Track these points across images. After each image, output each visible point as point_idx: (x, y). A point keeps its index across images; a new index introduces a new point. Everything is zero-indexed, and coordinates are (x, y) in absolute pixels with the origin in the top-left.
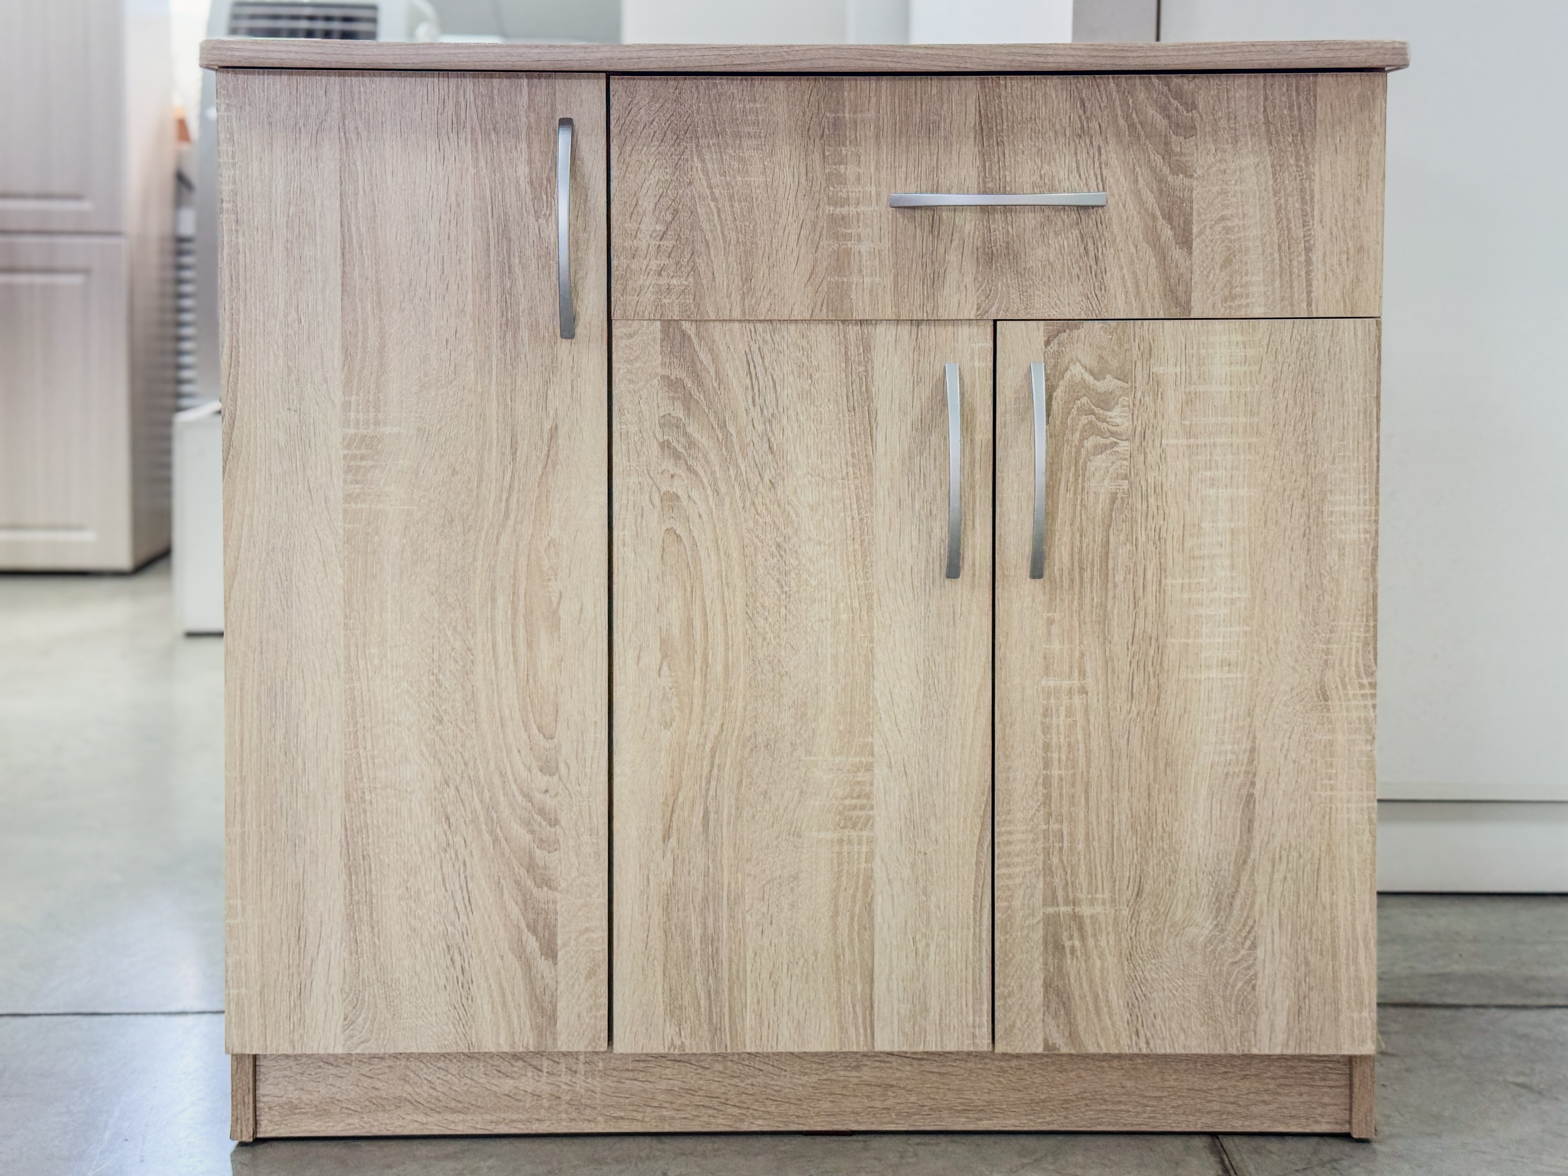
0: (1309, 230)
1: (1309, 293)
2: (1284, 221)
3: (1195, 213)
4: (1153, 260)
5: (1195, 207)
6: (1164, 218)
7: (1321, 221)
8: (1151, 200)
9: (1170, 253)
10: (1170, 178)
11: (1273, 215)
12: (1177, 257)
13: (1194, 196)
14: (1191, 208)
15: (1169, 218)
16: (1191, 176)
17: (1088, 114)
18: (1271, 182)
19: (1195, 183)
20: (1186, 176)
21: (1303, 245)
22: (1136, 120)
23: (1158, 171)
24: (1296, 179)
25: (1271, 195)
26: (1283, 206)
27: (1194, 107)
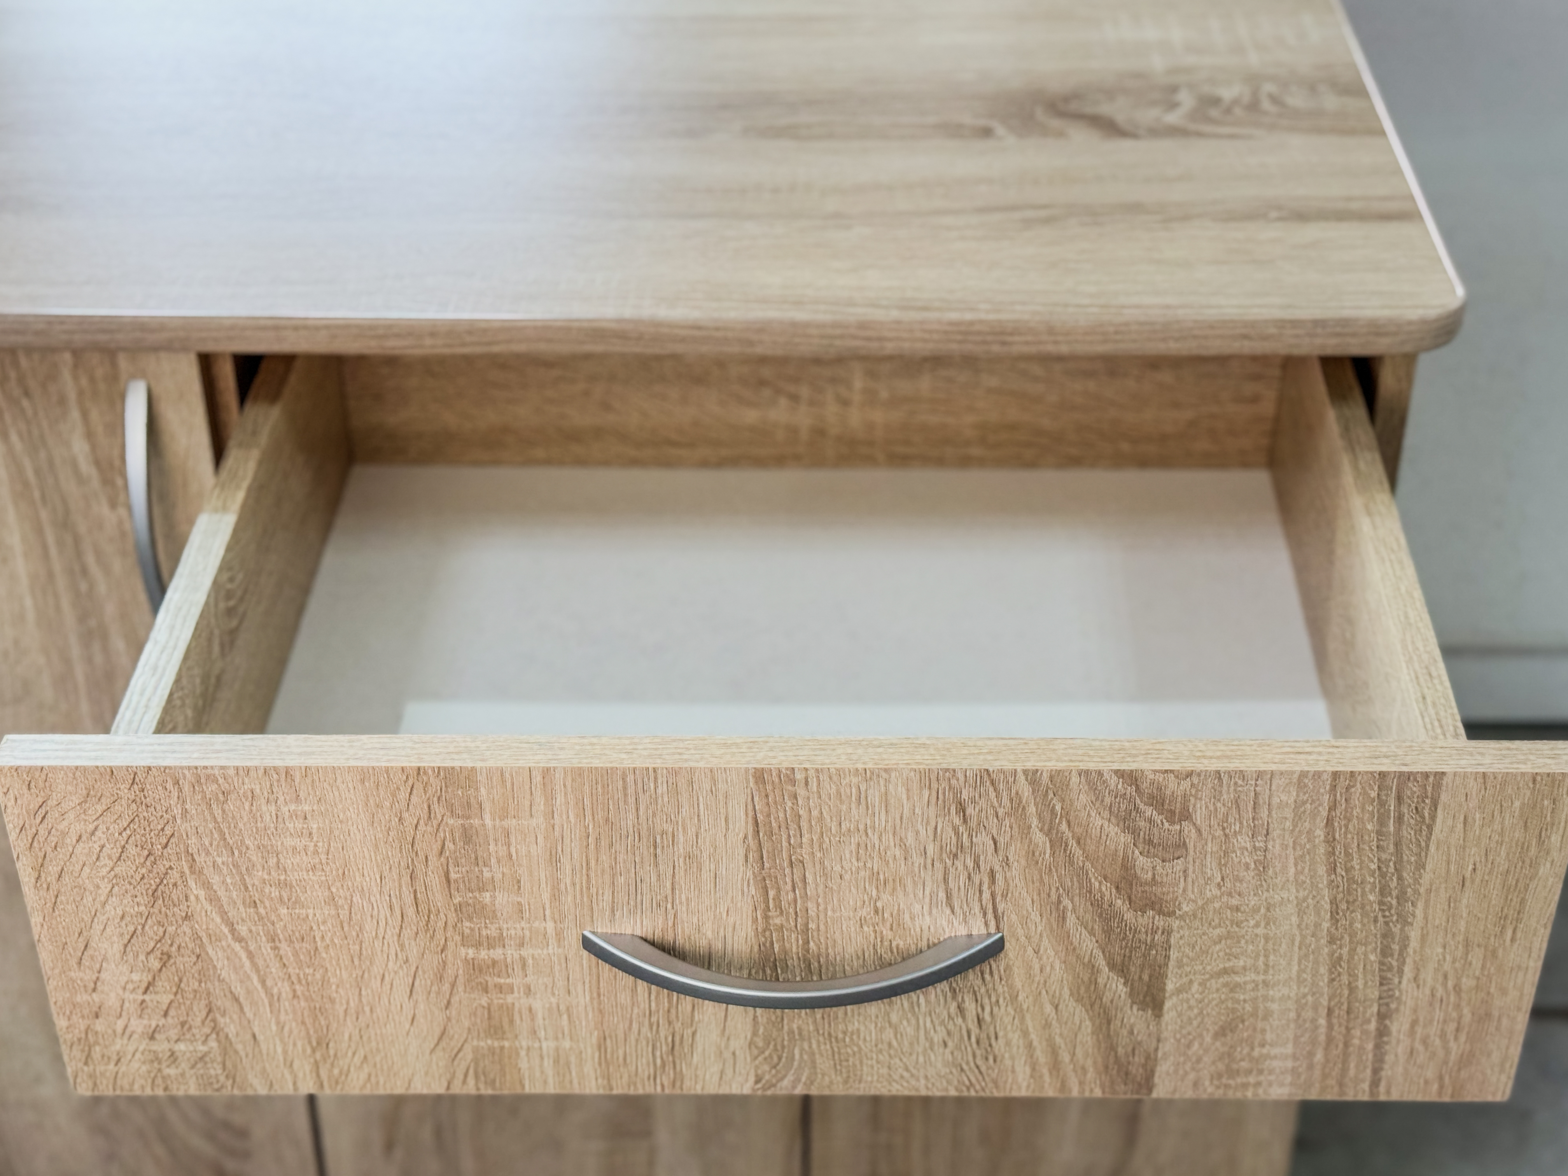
0: (1390, 990)
1: (1376, 1071)
2: (1345, 979)
3: (1172, 964)
4: (1088, 1023)
5: (1174, 955)
6: (1112, 966)
7: (1415, 979)
8: (1088, 945)
9: (1119, 1015)
10: (1129, 916)
11: (1323, 970)
12: (1132, 1020)
13: (1172, 941)
14: (1167, 957)
15: (1121, 968)
16: (1171, 914)
17: (973, 823)
18: (1326, 925)
19: (1176, 924)
20: (1160, 912)
21: (1375, 1009)
22: (1068, 834)
23: (1106, 906)
24: (1376, 921)
25: (1323, 942)
26: (1345, 957)
27: (1186, 816)
